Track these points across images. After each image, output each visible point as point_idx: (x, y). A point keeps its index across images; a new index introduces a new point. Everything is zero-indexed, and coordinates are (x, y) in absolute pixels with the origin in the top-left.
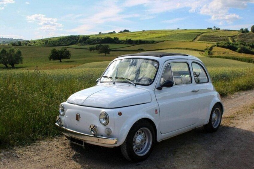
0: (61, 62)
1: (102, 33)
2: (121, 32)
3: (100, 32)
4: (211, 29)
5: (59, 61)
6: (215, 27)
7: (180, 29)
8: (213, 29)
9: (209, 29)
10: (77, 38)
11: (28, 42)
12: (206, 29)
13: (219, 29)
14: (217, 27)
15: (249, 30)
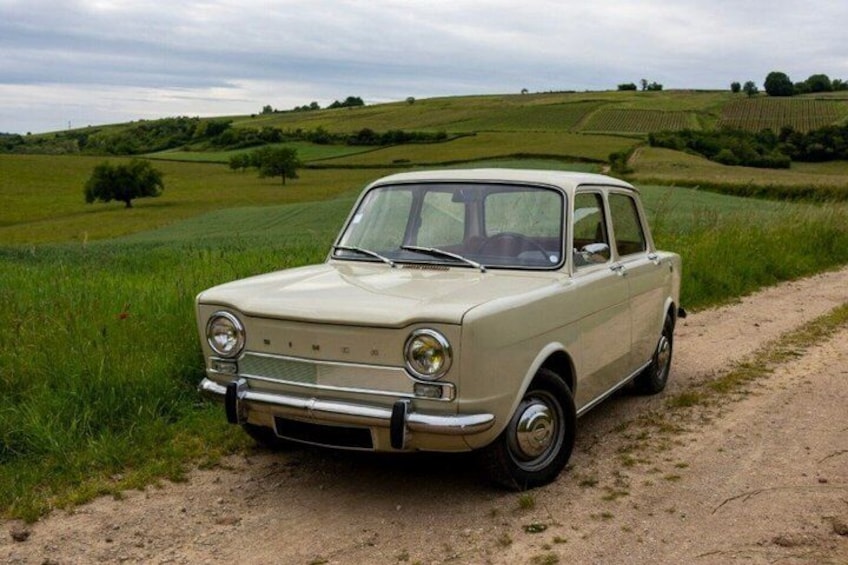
0: (129, 206)
1: (273, 110)
2: (336, 105)
3: (266, 105)
4: (632, 87)
5: (122, 203)
6: (644, 82)
7: (530, 92)
8: (640, 88)
9: (624, 88)
10: (189, 127)
11: (17, 142)
12: (616, 88)
13: (658, 88)
14: (650, 82)
15: (759, 89)
